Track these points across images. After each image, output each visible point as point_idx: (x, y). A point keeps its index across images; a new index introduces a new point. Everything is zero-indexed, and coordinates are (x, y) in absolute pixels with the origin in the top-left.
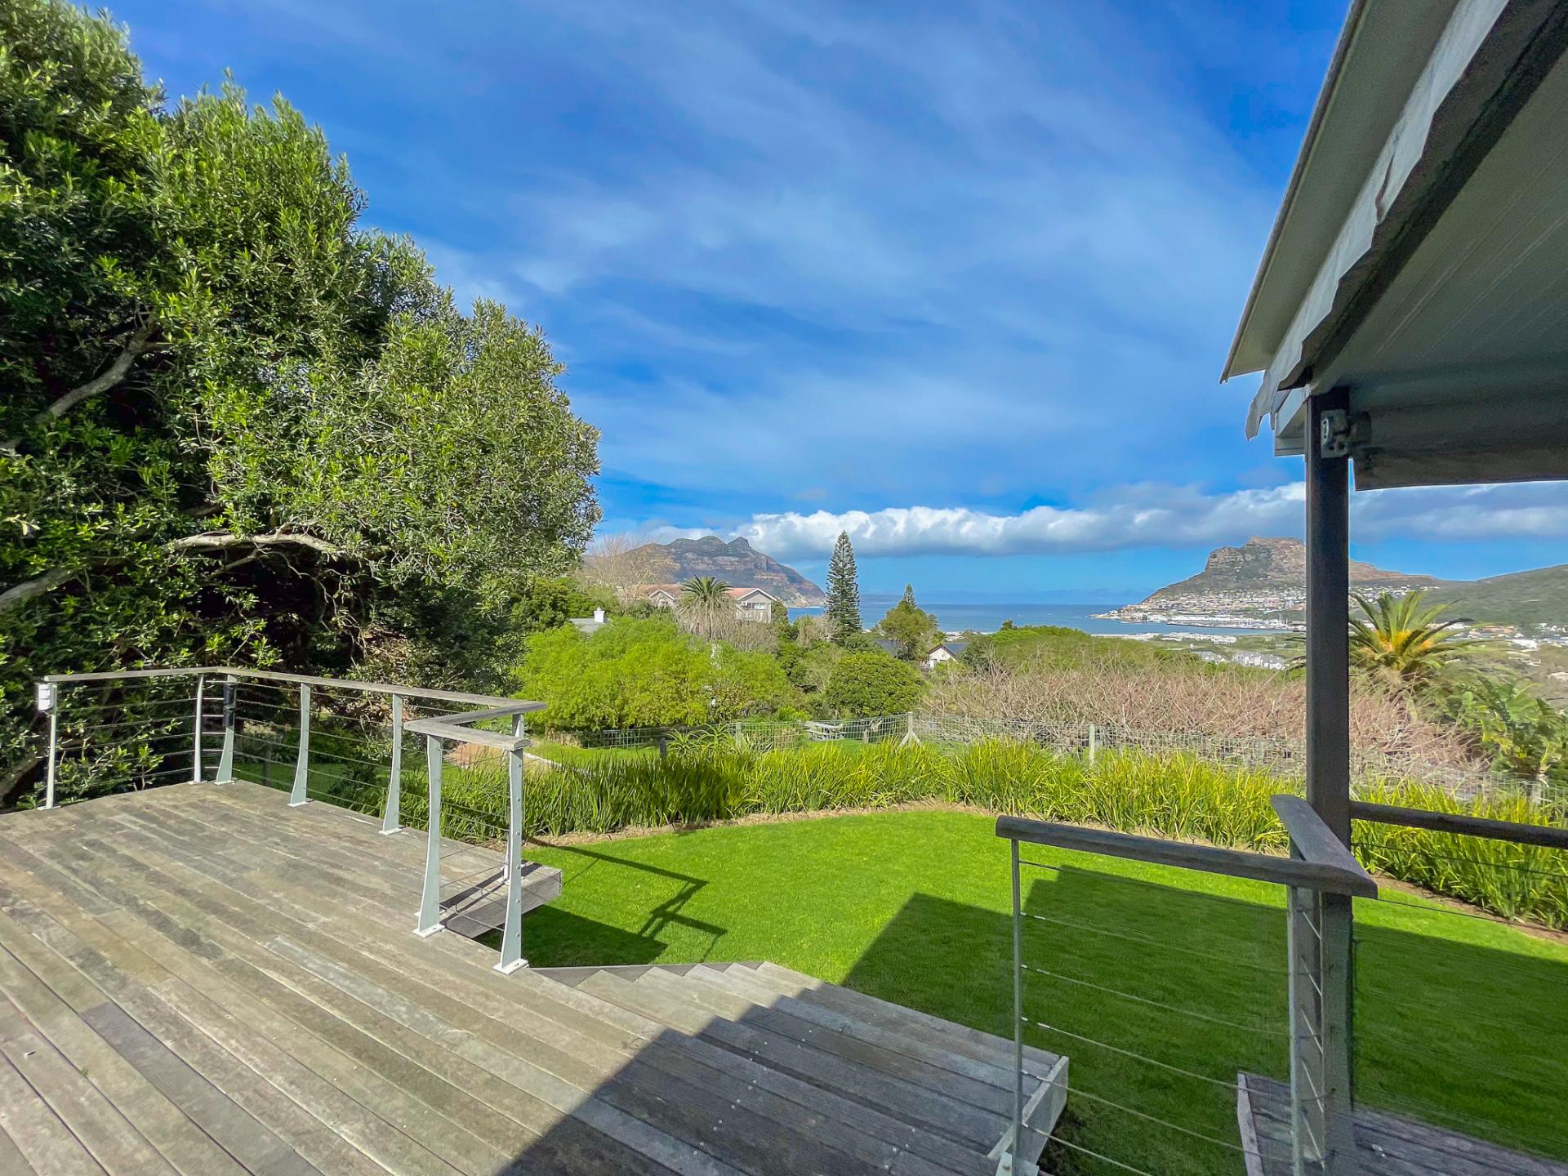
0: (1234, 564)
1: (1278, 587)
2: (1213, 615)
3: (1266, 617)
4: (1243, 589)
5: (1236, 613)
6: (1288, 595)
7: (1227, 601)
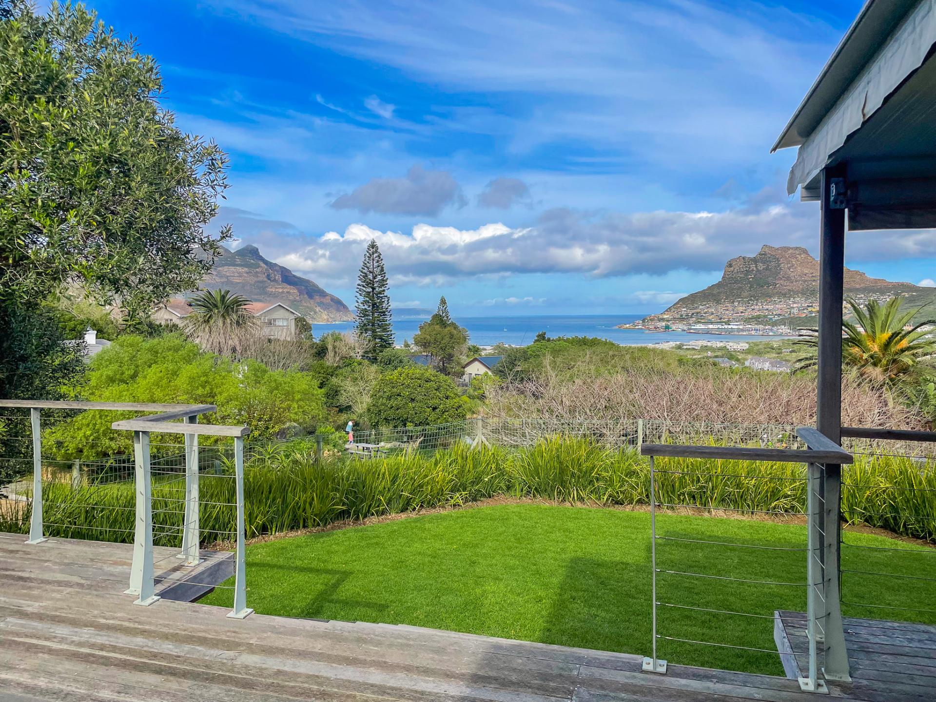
0: (748, 272)
2: (728, 323)
5: (748, 320)
6: (794, 303)
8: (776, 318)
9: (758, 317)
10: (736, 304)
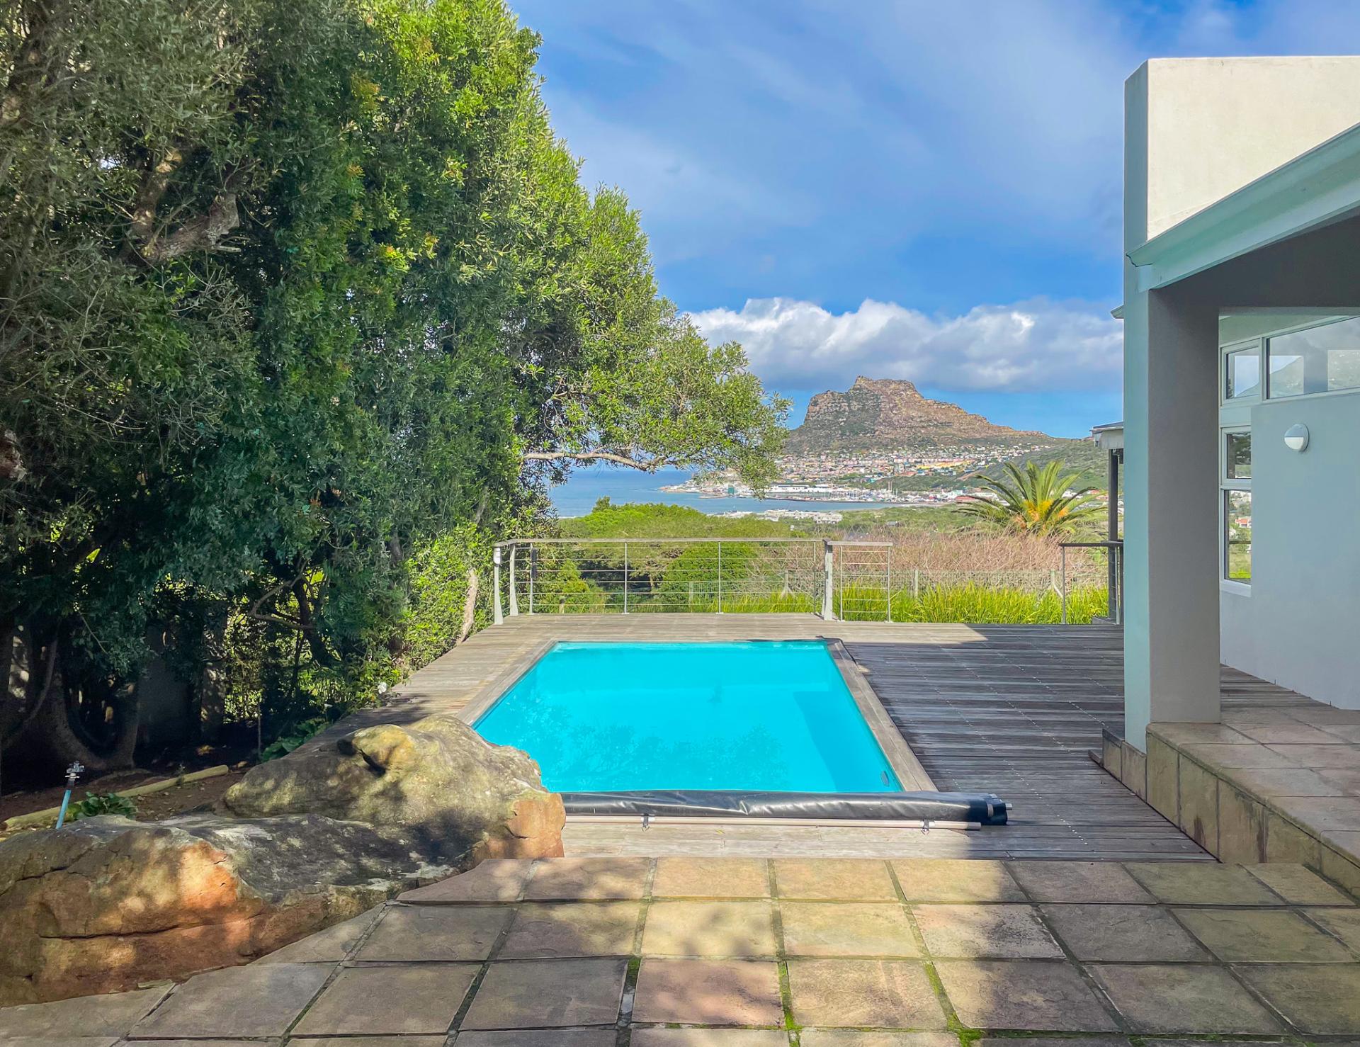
0: (838, 414)
1: (888, 446)
2: (813, 485)
3: (874, 486)
4: (847, 449)
5: (839, 481)
6: (898, 457)
7: (829, 465)
8: (876, 478)
9: (852, 477)
10: (823, 458)
